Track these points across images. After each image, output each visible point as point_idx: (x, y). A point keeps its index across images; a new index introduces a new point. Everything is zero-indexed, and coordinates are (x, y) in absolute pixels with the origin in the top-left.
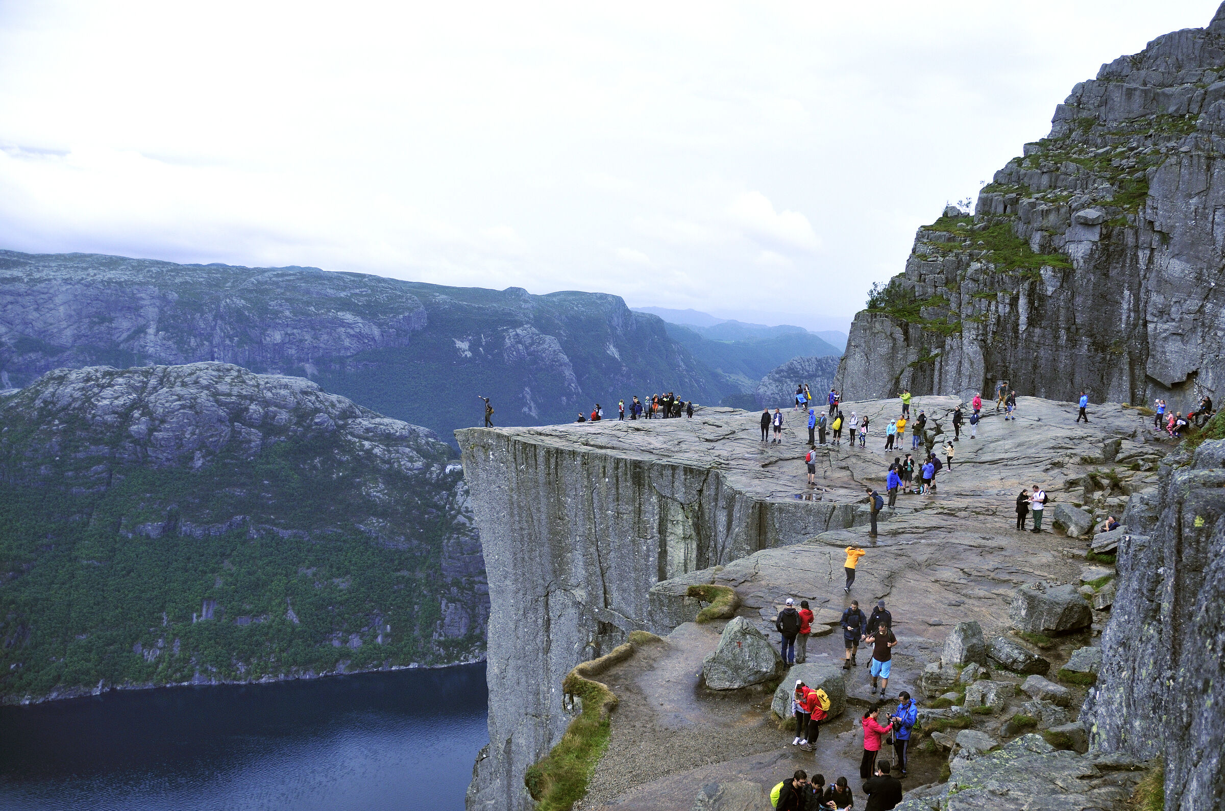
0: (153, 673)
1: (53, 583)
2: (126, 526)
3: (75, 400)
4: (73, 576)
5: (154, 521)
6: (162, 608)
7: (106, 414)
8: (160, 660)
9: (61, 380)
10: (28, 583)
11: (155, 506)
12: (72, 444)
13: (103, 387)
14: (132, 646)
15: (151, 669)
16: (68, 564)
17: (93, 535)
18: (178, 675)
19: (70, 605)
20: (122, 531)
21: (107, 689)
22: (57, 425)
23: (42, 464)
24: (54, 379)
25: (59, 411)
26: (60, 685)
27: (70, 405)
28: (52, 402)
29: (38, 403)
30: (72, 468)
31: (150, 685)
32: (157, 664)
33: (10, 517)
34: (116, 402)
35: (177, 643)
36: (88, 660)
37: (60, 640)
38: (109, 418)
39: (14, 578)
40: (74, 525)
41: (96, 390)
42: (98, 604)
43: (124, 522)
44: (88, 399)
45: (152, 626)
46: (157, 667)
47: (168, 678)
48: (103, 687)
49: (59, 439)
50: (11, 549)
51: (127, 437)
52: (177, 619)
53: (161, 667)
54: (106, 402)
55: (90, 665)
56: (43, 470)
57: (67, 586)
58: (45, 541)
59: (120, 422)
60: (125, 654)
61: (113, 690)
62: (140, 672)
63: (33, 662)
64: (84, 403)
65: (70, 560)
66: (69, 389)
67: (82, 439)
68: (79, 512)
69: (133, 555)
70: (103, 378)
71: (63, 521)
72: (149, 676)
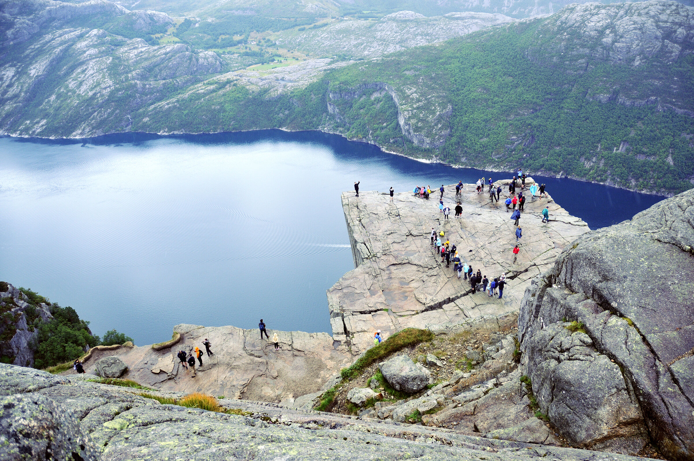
0: (587, 174)
1: (549, 118)
2: (590, 94)
3: (576, 22)
4: (559, 116)
5: (605, 93)
6: (599, 141)
7: (591, 31)
8: (592, 168)
9: (572, 10)
10: (538, 116)
11: (607, 85)
12: (571, 46)
13: (593, 15)
14: (580, 157)
15: (586, 172)
16: (558, 110)
17: (573, 97)
18: (599, 178)
19: (555, 131)
20: (587, 96)
21: (563, 177)
22: (565, 36)
23: (554, 56)
24: (569, 9)
25: (568, 28)
26: (542, 169)
27: (574, 24)
28: (565, 23)
29: (559, 23)
30: (568, 59)
31: (584, 180)
32: (590, 170)
33: (536, 82)
34: (598, 24)
35: (603, 161)
36: (558, 161)
37: (547, 147)
38: (593, 33)
39: (533, 113)
40: (564, 90)
41: (589, 17)
42: (568, 133)
43: (589, 92)
44: (584, 22)
45: (591, 150)
46: (590, 171)
47: (594, 178)
48: (562, 175)
49: (565, 43)
50: (533, 98)
51: (600, 45)
52: (606, 149)
53: (591, 171)
54: (593, 24)
55: (558, 163)
56: (555, 59)
57: (555, 121)
58: (549, 96)
59: (598, 36)
60: (576, 161)
61: (566, 178)
62: (581, 172)
63: (533, 156)
64: (581, 24)
65: (559, 108)
66: (575, 16)
67: (576, 44)
68: (568, 83)
69: (590, 110)
70: (594, 9)
71: (559, 87)
72: (585, 174)
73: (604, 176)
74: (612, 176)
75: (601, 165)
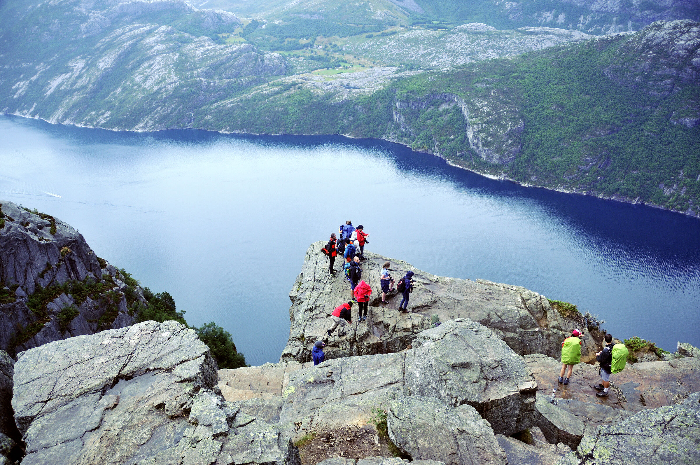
73: (685, 205)
74: (694, 205)
75: (683, 194)
